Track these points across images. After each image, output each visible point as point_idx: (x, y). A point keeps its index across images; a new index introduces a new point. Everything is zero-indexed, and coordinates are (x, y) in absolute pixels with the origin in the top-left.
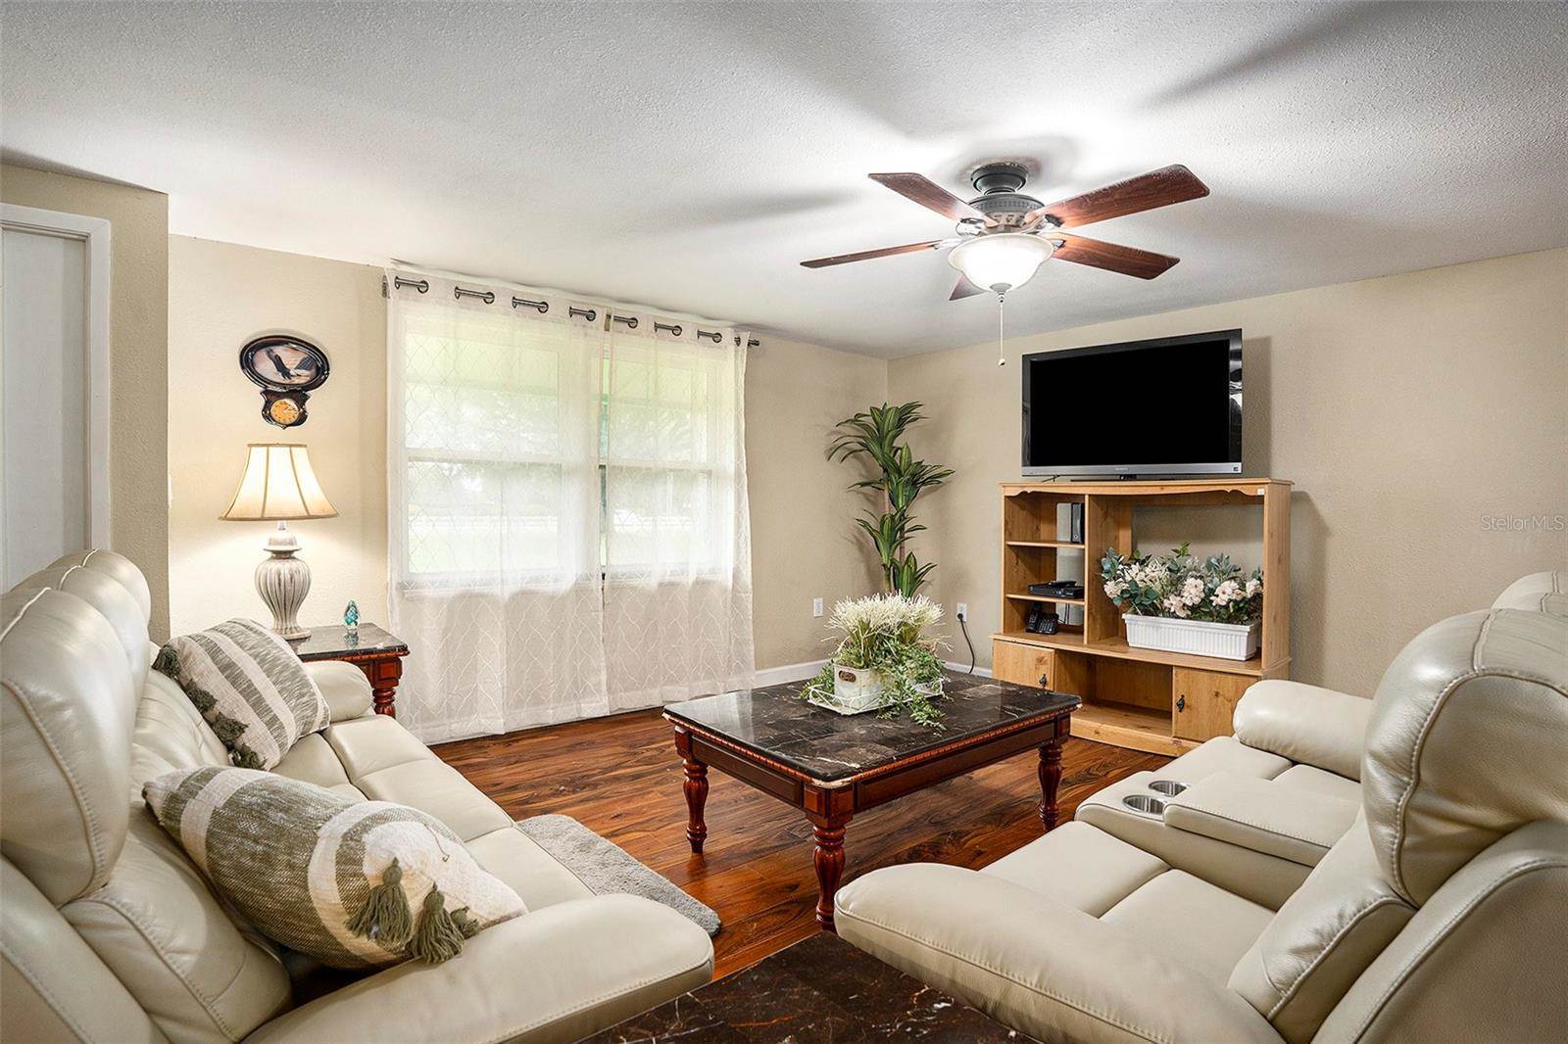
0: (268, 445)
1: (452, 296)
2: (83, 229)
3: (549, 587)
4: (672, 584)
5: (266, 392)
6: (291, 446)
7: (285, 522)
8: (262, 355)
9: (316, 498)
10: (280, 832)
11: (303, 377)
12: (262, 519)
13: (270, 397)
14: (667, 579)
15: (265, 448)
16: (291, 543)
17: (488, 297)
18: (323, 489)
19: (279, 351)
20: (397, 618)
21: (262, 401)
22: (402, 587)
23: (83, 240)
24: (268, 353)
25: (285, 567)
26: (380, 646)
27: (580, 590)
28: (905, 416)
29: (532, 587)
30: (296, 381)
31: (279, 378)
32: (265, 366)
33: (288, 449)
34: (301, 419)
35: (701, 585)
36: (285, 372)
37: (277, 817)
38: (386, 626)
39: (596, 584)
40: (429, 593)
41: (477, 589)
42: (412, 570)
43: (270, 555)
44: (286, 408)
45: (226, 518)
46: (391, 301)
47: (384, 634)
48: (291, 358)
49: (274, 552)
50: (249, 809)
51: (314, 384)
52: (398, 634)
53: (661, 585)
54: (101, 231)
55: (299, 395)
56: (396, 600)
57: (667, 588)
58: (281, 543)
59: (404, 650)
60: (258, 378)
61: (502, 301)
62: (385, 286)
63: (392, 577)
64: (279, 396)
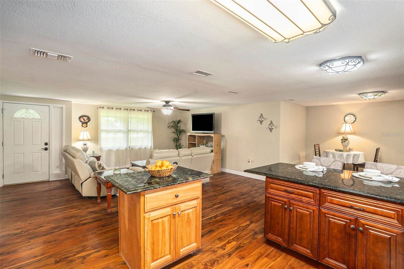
1: (107, 109)
2: (62, 107)
3: (121, 149)
4: (140, 148)
5: (82, 123)
8: (81, 118)
9: (89, 138)
10: (94, 162)
11: (87, 121)
12: (83, 140)
13: (83, 123)
14: (140, 147)
16: (86, 143)
17: (112, 108)
18: (90, 136)
19: (84, 117)
20: (99, 153)
21: (81, 124)
22: (100, 149)
23: (62, 108)
24: (82, 118)
25: (85, 146)
26: (98, 156)
27: (126, 149)
28: (179, 122)
29: (119, 149)
30: (86, 121)
31: (84, 121)
32: (82, 120)
34: (87, 126)
35: (145, 148)
36: (85, 120)
37: (93, 162)
38: (98, 154)
39: (128, 148)
40: (104, 149)
41: (111, 149)
42: (102, 146)
44: (85, 125)
45: (78, 140)
46: (99, 110)
47: (98, 155)
48: (85, 118)
50: (92, 162)
51: (88, 122)
52: (100, 155)
53: (139, 148)
54: (64, 106)
55: (86, 123)
56: (99, 151)
57: (140, 149)
59: (101, 156)
60: (81, 121)
61: (114, 109)
62: (98, 108)
63: (99, 147)
64: (84, 123)
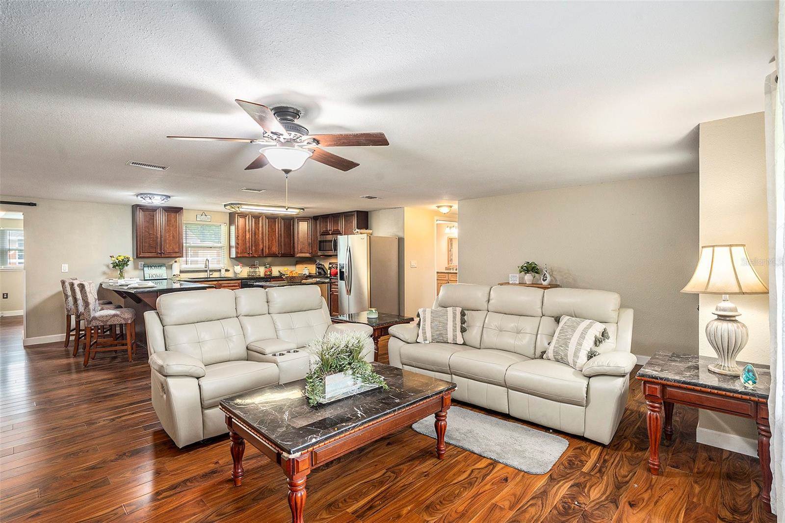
0: (713, 246)
6: (731, 246)
7: (728, 296)
15: (712, 248)
33: (728, 248)
43: (716, 317)
49: (719, 315)
58: (724, 310)
